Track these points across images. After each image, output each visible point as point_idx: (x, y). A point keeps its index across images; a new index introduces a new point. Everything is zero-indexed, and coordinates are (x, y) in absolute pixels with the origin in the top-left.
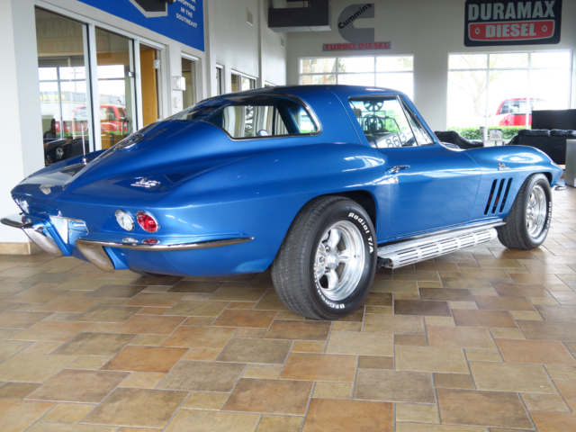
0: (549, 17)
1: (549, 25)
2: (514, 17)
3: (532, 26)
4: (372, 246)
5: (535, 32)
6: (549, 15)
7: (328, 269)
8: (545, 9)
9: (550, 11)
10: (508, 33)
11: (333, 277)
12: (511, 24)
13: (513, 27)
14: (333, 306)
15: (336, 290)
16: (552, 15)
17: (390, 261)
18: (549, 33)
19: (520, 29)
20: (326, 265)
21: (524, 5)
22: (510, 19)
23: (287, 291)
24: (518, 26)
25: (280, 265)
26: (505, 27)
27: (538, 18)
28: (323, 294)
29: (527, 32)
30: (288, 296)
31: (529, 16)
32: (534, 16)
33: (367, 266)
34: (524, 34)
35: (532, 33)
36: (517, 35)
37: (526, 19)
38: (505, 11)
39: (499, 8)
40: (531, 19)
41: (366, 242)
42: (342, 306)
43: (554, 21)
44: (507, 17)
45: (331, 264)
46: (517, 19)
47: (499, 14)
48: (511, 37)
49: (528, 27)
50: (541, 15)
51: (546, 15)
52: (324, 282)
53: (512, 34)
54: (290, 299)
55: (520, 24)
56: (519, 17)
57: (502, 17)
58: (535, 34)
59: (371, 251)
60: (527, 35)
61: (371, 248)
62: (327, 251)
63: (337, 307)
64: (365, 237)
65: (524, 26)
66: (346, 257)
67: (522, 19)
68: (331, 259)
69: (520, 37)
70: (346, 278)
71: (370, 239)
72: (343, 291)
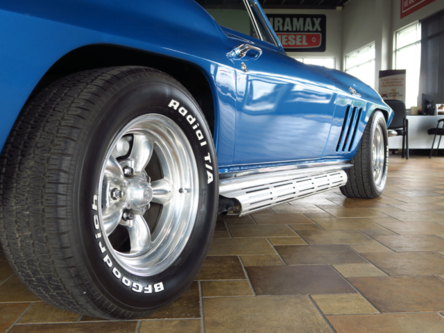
0: (317, 31)
1: (317, 37)
2: (290, 29)
3: (304, 37)
4: (212, 172)
5: (307, 42)
6: (317, 29)
7: (129, 213)
8: (313, 24)
9: (317, 26)
10: (286, 42)
11: (139, 230)
12: (288, 35)
13: (290, 38)
14: (139, 288)
15: (146, 256)
16: (319, 29)
17: (236, 203)
18: (317, 43)
19: (295, 39)
20: (125, 206)
21: (298, 20)
22: (288, 31)
23: (30, 262)
24: (294, 37)
25: (13, 202)
26: (284, 37)
27: (308, 31)
28: (116, 264)
29: (301, 42)
30: (35, 273)
31: (302, 29)
32: (306, 29)
33: (204, 208)
34: (298, 43)
35: (305, 43)
36: (293, 44)
37: (300, 31)
38: (283, 24)
39: (279, 22)
40: (304, 31)
41: (201, 164)
42: (159, 287)
43: (320, 34)
44: (285, 29)
45: (135, 203)
46: (292, 31)
47: (279, 27)
48: (289, 45)
49: (301, 38)
50: (311, 29)
51: (315, 29)
52: (122, 239)
53: (290, 43)
54: (40, 280)
55: (295, 35)
56: (294, 29)
57: (281, 29)
58: (307, 44)
59: (210, 180)
60: (301, 44)
61: (209, 174)
62: (126, 176)
63: (149, 290)
64: (200, 152)
65: (298, 37)
66: (165, 192)
67: (296, 31)
68: (135, 193)
69: (295, 45)
70: (165, 230)
71: (207, 158)
72: (160, 255)
